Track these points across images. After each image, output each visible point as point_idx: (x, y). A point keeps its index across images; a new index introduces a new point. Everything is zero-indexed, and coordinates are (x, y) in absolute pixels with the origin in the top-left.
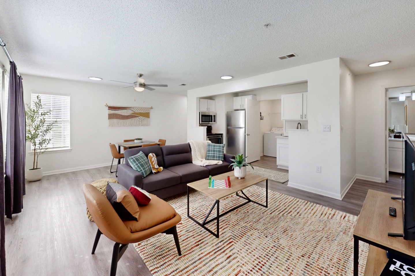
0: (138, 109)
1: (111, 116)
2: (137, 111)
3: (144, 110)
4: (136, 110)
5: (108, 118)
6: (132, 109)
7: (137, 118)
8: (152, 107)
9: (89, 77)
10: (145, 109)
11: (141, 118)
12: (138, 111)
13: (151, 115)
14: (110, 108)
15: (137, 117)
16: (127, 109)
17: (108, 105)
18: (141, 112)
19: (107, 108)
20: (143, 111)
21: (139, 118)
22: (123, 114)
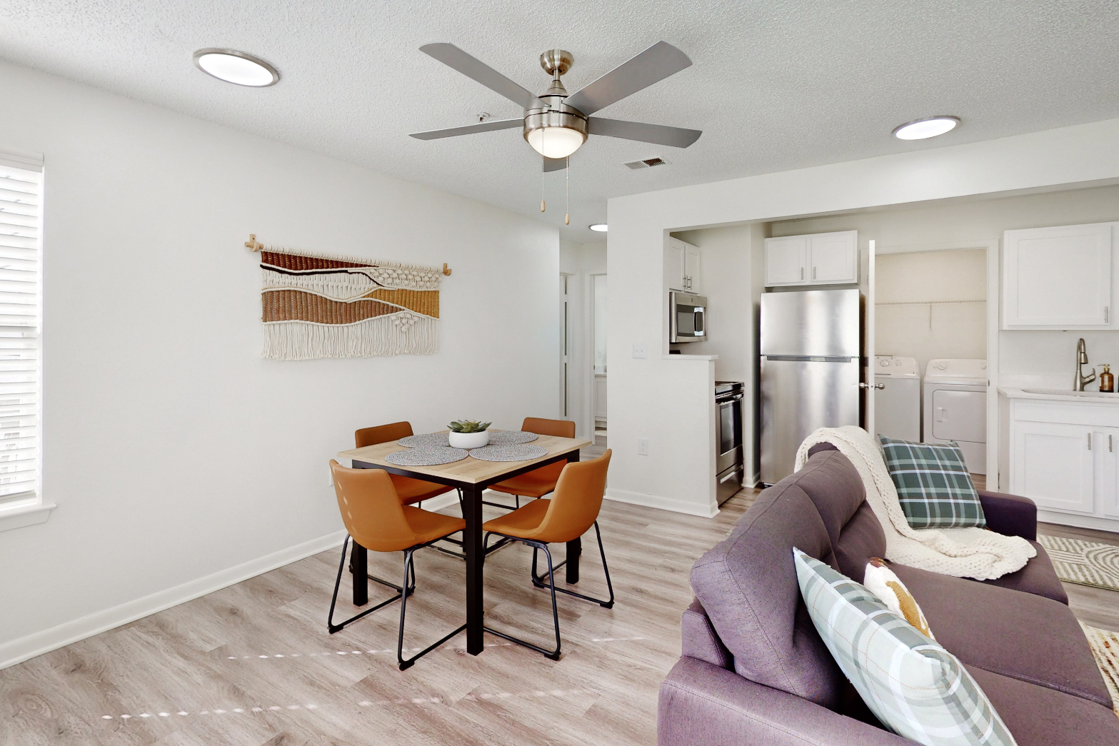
0: (395, 275)
1: (275, 306)
2: (390, 281)
3: (418, 279)
4: (386, 276)
5: (260, 313)
6: (372, 269)
7: (393, 316)
8: (446, 266)
9: (200, 54)
10: (422, 275)
11: (408, 316)
12: (397, 281)
13: (446, 303)
14: (273, 260)
15: (393, 310)
16: (350, 270)
17: (260, 240)
18: (408, 288)
19: (258, 259)
20: (414, 284)
21: (400, 314)
22: (332, 295)
